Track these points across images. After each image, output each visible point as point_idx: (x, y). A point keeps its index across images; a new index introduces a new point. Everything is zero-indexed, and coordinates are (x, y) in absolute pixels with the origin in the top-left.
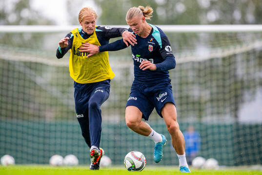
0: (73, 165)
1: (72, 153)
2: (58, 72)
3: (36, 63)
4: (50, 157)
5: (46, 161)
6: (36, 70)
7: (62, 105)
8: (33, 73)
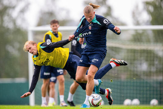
0: (136, 105)
1: (136, 98)
2: (128, 52)
3: (116, 48)
4: (124, 101)
5: (121, 102)
6: (116, 51)
7: (131, 71)
8: (114, 53)
